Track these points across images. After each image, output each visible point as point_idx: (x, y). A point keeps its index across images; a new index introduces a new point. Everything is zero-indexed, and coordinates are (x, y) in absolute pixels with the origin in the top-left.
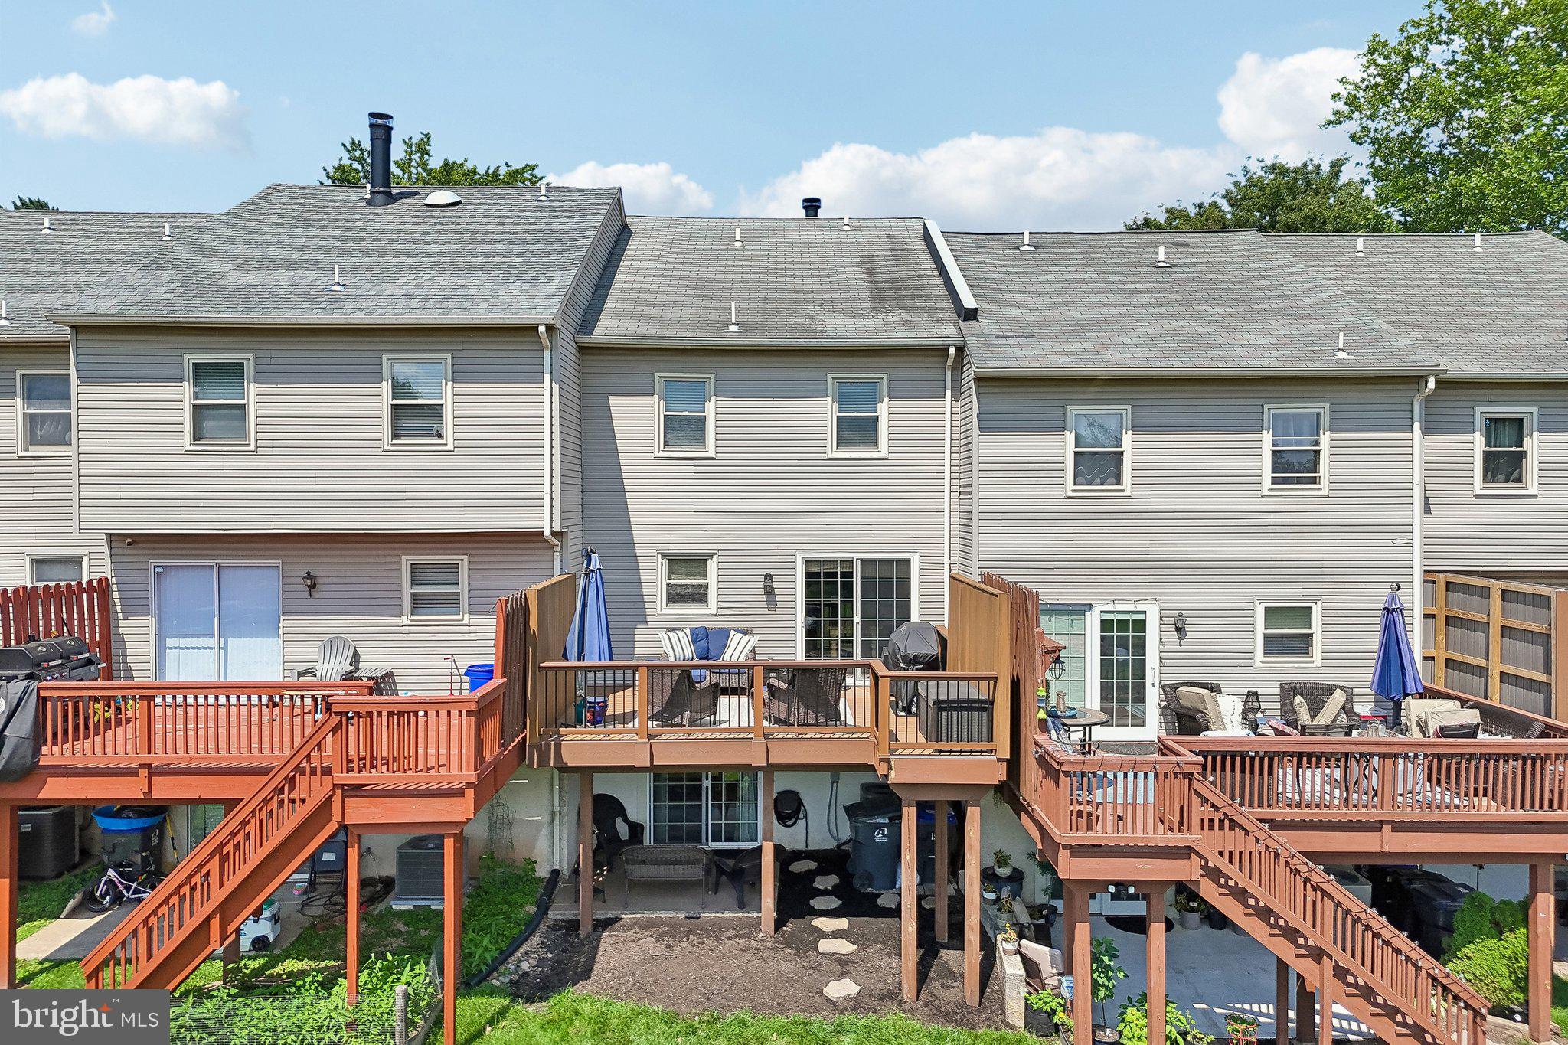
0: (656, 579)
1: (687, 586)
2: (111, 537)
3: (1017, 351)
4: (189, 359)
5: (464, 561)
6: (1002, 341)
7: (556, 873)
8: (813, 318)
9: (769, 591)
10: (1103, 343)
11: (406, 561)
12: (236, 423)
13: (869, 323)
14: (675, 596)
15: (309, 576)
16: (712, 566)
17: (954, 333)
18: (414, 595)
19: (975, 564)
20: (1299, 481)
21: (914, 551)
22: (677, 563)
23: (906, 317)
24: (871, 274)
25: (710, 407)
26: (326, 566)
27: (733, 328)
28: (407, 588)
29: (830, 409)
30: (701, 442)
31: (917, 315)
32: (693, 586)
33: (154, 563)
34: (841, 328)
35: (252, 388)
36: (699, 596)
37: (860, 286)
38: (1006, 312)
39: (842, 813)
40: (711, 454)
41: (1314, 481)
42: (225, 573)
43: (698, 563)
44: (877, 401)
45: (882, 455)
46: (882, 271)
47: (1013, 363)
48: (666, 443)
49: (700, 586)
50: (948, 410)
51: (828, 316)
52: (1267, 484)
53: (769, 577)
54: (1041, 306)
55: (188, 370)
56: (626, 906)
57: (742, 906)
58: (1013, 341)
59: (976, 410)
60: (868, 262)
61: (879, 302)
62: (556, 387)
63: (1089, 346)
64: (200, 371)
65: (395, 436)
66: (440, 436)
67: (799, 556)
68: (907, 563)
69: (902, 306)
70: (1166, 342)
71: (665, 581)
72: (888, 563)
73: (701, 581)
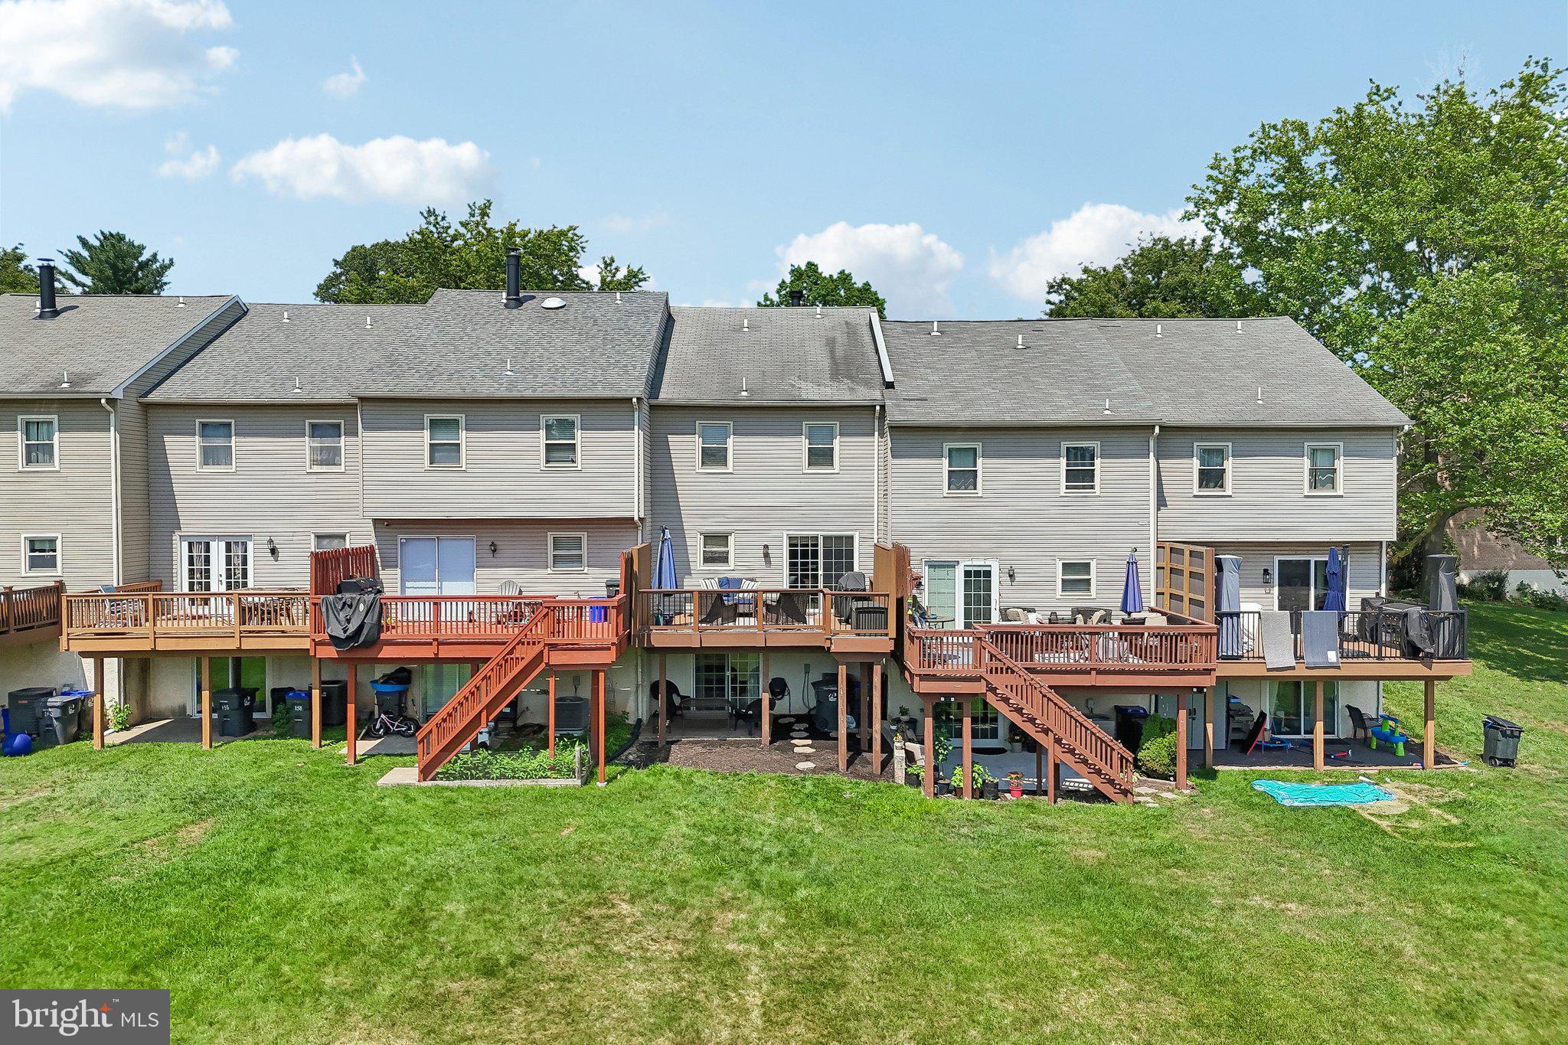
0: (696, 548)
1: (715, 552)
2: (376, 521)
3: (915, 409)
4: (427, 418)
5: (584, 536)
6: (907, 403)
7: (639, 721)
8: (793, 386)
9: (766, 556)
10: (968, 404)
11: (550, 536)
12: (454, 454)
13: (828, 389)
14: (709, 559)
15: (493, 544)
16: (731, 540)
17: (880, 398)
18: (554, 556)
19: (889, 537)
20: (1084, 487)
21: (856, 530)
22: (710, 538)
23: (851, 385)
24: (832, 352)
25: (730, 441)
26: (502, 539)
27: (744, 394)
28: (551, 552)
29: (804, 443)
30: (725, 463)
31: (858, 384)
32: (720, 553)
33: (400, 536)
34: (812, 393)
35: (463, 434)
36: (723, 559)
37: (825, 363)
38: (914, 383)
39: (810, 686)
40: (730, 471)
41: (1092, 487)
42: (443, 544)
43: (722, 538)
44: (833, 438)
45: (836, 471)
46: (840, 352)
47: (911, 418)
48: (703, 463)
49: (723, 552)
50: (876, 444)
51: (803, 385)
52: (1063, 489)
53: (766, 547)
54: (936, 378)
55: (427, 423)
56: (683, 735)
57: (750, 734)
58: (913, 403)
59: (890, 445)
60: (831, 343)
61: (835, 374)
62: (641, 433)
63: (958, 406)
64: (434, 424)
65: (548, 461)
66: (573, 461)
67: (785, 533)
68: (852, 538)
69: (850, 377)
70: (1006, 404)
71: (702, 549)
72: (840, 538)
73: (725, 549)
